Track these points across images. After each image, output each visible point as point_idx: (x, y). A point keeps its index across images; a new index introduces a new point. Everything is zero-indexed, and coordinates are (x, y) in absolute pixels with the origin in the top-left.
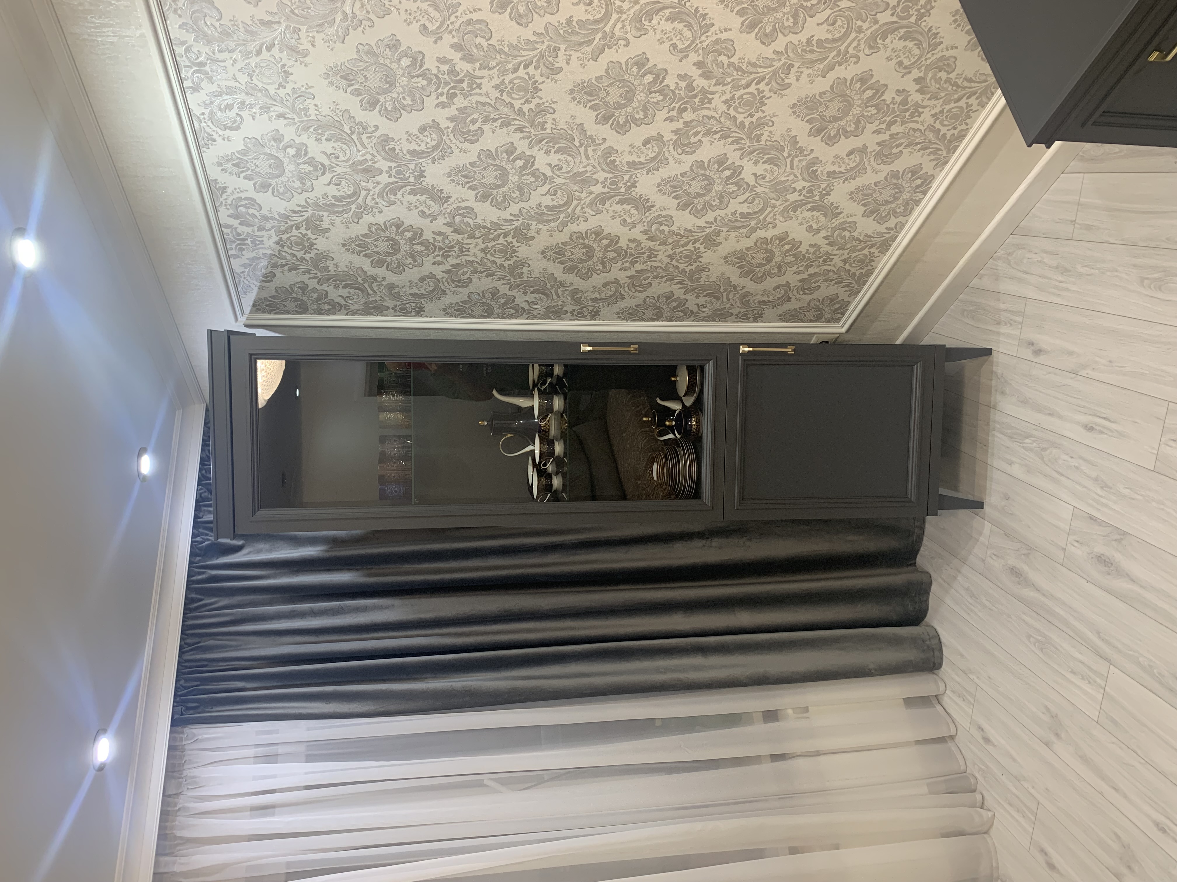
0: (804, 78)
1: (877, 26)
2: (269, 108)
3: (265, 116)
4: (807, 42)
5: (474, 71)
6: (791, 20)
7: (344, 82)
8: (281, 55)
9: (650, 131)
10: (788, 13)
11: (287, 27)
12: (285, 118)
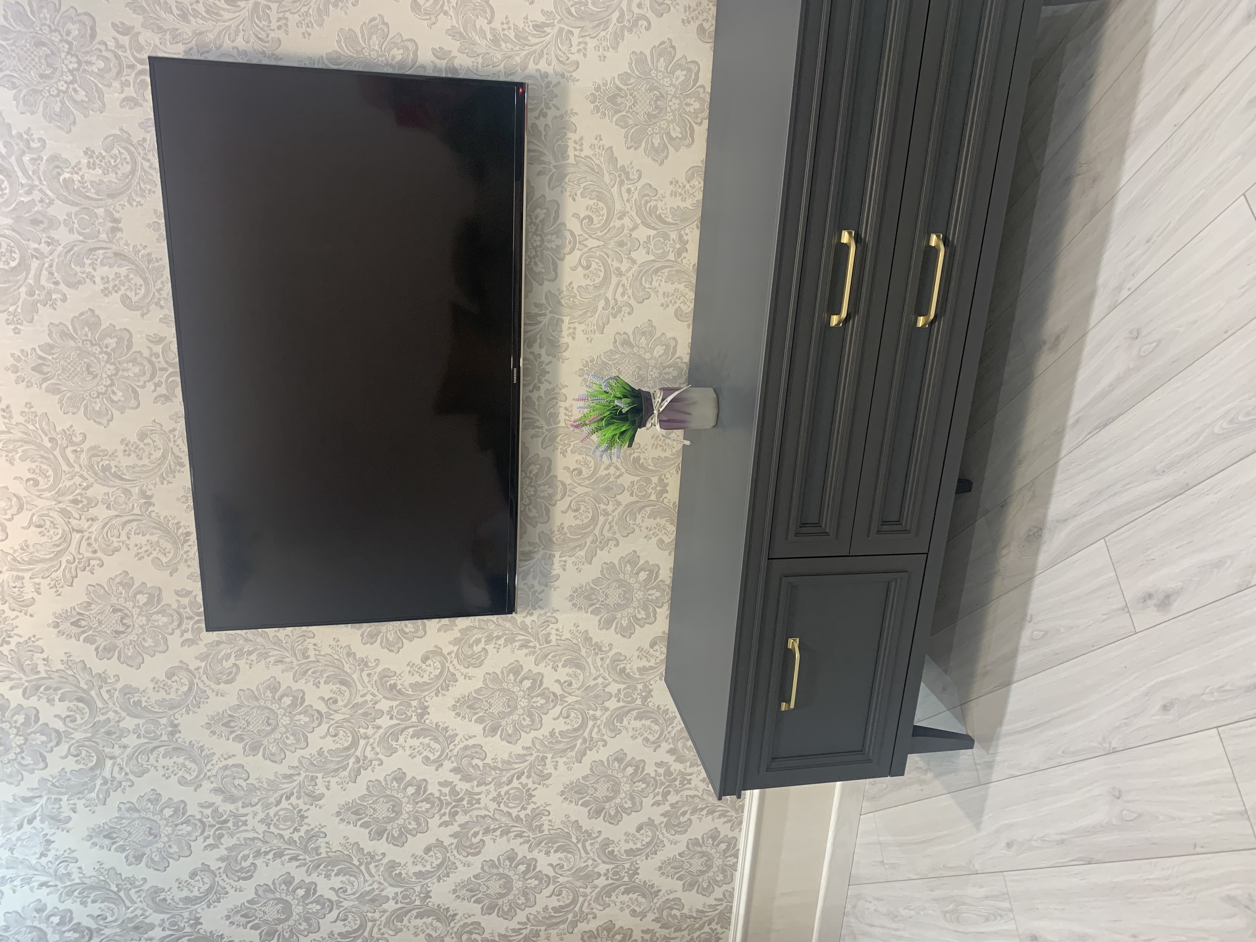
0: (562, 767)
1: (608, 713)
2: (31, 878)
3: (27, 887)
4: (551, 736)
5: (237, 810)
6: (528, 719)
7: (107, 842)
8: (43, 826)
9: (428, 839)
10: (522, 715)
11: (48, 799)
12: (48, 887)
